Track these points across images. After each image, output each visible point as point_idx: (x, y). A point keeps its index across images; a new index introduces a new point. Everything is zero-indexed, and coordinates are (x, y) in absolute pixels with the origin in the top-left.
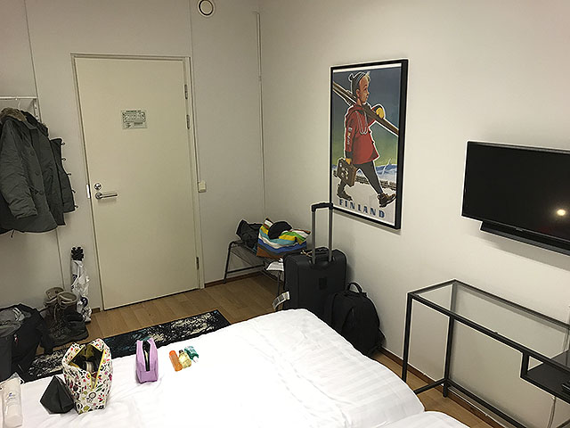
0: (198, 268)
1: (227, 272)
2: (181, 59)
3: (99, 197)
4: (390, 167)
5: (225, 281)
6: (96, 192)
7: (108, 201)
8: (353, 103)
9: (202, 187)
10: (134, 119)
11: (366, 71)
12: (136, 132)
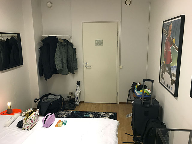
0: (117, 96)
1: (128, 100)
2: (117, 22)
3: (86, 67)
4: (175, 67)
5: (127, 103)
6: (86, 65)
7: (89, 68)
8: (167, 37)
9: (121, 67)
10: (99, 43)
11: (171, 22)
12: (99, 47)
